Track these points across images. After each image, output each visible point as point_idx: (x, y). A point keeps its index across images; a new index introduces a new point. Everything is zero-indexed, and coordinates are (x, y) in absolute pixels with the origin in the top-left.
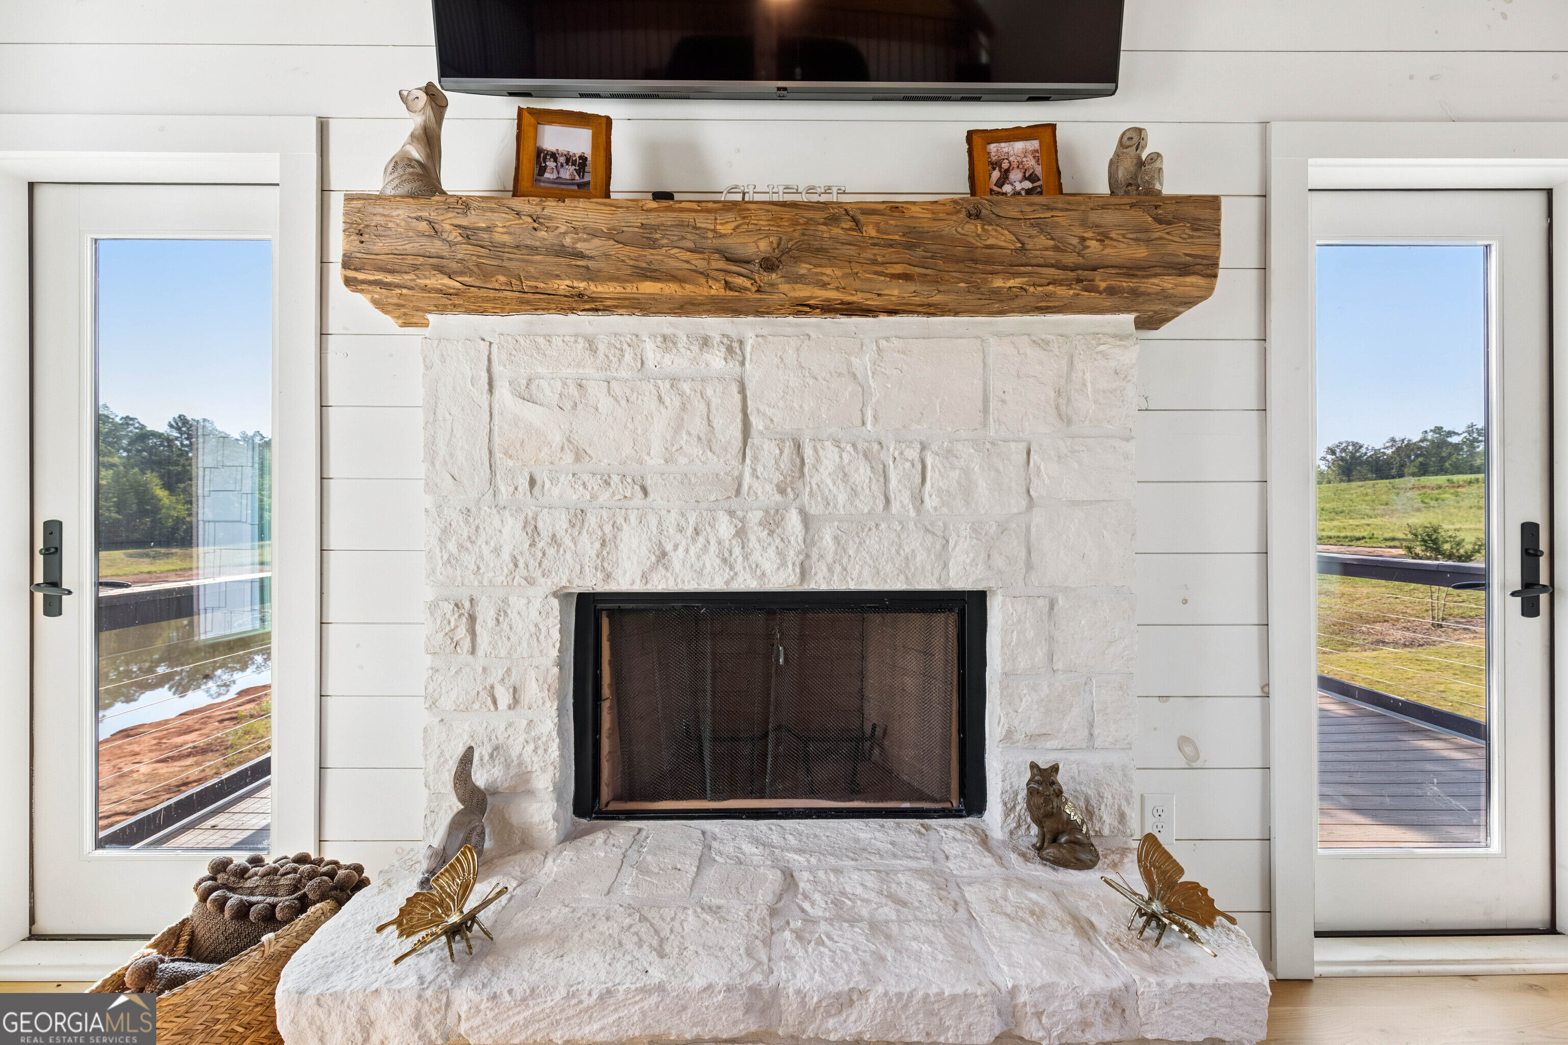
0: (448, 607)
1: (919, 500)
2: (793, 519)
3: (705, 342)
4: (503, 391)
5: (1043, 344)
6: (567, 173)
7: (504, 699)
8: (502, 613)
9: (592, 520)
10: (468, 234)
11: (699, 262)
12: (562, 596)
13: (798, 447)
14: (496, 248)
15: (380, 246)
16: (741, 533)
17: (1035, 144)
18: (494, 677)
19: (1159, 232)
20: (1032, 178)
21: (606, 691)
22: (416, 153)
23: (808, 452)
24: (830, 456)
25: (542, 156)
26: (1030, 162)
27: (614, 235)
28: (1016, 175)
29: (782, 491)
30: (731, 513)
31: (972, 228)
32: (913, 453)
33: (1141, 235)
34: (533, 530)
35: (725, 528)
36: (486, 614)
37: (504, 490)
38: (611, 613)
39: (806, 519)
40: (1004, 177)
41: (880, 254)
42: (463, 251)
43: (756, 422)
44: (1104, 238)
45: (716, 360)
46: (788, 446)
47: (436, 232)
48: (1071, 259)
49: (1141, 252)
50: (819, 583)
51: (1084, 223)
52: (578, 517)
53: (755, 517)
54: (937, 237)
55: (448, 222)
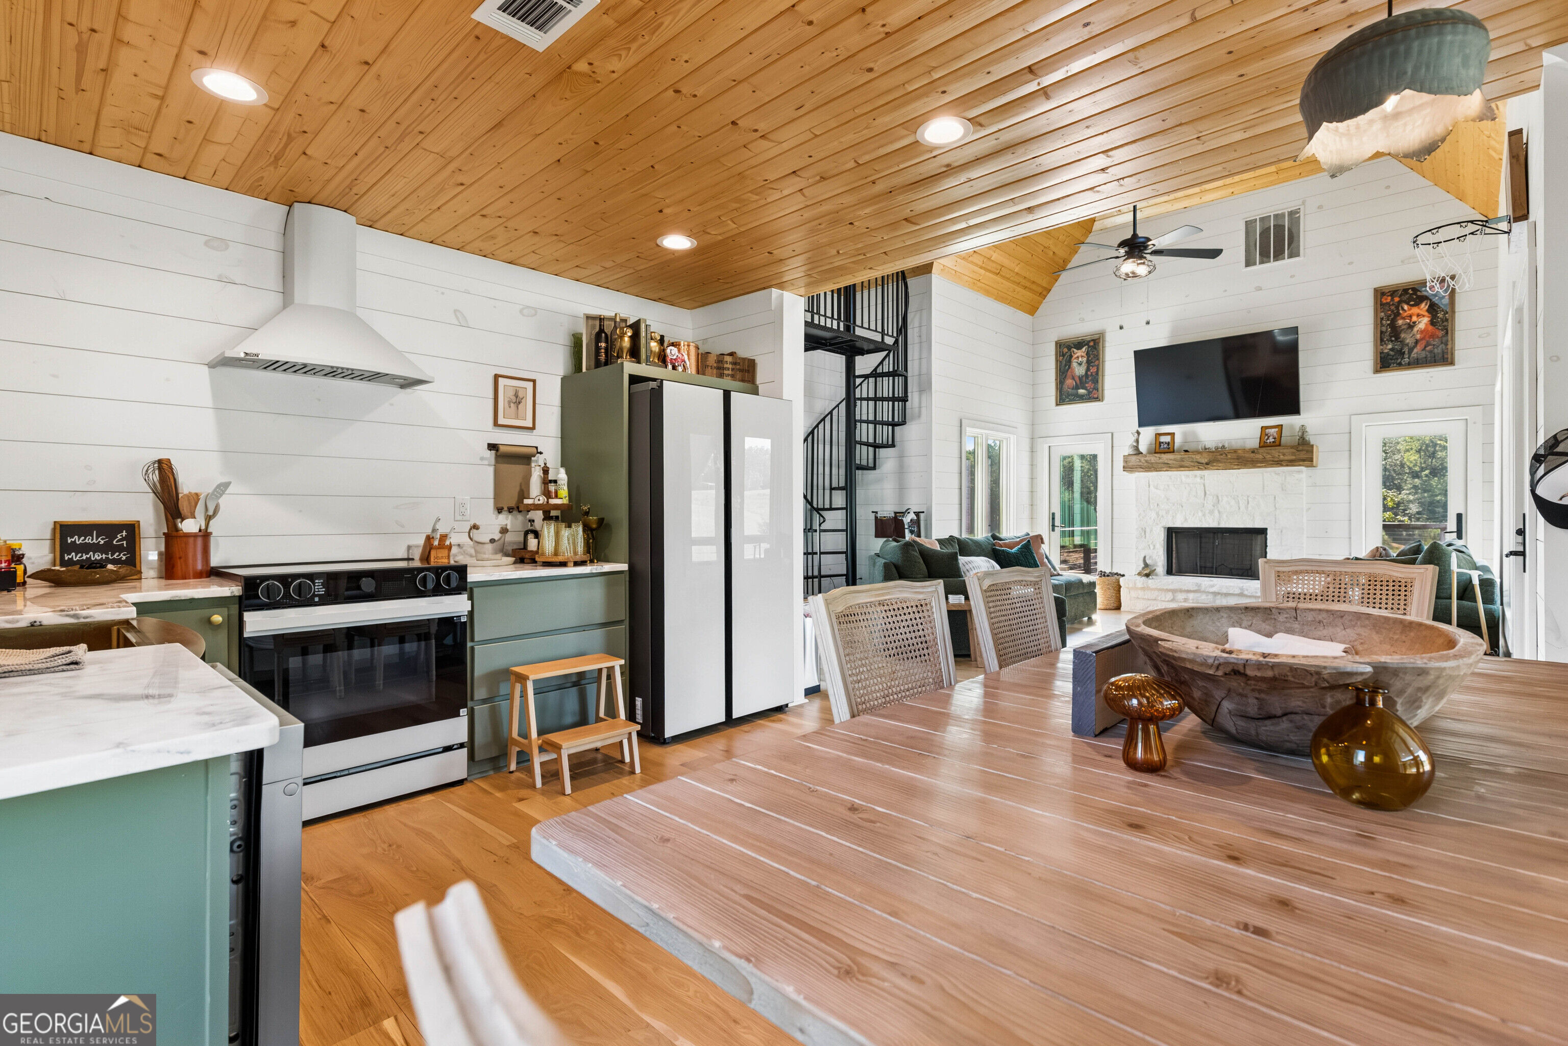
0: (1140, 529)
1: (1247, 508)
2: (1216, 512)
3: (1196, 476)
4: (1151, 486)
5: (1278, 474)
6: (1166, 446)
7: (1152, 547)
8: (1151, 531)
9: (1171, 512)
10: (1147, 461)
11: (1192, 464)
12: (1165, 528)
13: (1218, 497)
14: (1152, 463)
15: (1130, 464)
16: (1204, 515)
17: (1277, 430)
18: (1150, 543)
19: (1298, 453)
20: (1275, 438)
21: (1174, 549)
22: (1135, 444)
23: (1220, 498)
24: (1225, 499)
25: (1160, 443)
26: (1275, 434)
27: (1175, 460)
28: (1271, 438)
29: (1214, 506)
30: (1202, 511)
31: (1252, 455)
32: (1246, 498)
33: (1293, 454)
34: (1158, 514)
35: (1200, 514)
36: (1148, 530)
37: (1152, 507)
38: (1175, 532)
39: (1219, 512)
40: (1269, 437)
41: (1232, 461)
42: (1146, 464)
43: (1207, 492)
44: (1284, 455)
45: (1198, 480)
46: (1215, 498)
47: (1140, 461)
48: (1276, 459)
49: (1294, 457)
50: (1223, 525)
51: (1279, 452)
52: (1167, 512)
53: (1207, 512)
54: (1244, 457)
55: (1143, 459)
